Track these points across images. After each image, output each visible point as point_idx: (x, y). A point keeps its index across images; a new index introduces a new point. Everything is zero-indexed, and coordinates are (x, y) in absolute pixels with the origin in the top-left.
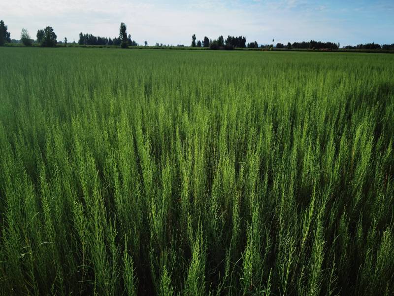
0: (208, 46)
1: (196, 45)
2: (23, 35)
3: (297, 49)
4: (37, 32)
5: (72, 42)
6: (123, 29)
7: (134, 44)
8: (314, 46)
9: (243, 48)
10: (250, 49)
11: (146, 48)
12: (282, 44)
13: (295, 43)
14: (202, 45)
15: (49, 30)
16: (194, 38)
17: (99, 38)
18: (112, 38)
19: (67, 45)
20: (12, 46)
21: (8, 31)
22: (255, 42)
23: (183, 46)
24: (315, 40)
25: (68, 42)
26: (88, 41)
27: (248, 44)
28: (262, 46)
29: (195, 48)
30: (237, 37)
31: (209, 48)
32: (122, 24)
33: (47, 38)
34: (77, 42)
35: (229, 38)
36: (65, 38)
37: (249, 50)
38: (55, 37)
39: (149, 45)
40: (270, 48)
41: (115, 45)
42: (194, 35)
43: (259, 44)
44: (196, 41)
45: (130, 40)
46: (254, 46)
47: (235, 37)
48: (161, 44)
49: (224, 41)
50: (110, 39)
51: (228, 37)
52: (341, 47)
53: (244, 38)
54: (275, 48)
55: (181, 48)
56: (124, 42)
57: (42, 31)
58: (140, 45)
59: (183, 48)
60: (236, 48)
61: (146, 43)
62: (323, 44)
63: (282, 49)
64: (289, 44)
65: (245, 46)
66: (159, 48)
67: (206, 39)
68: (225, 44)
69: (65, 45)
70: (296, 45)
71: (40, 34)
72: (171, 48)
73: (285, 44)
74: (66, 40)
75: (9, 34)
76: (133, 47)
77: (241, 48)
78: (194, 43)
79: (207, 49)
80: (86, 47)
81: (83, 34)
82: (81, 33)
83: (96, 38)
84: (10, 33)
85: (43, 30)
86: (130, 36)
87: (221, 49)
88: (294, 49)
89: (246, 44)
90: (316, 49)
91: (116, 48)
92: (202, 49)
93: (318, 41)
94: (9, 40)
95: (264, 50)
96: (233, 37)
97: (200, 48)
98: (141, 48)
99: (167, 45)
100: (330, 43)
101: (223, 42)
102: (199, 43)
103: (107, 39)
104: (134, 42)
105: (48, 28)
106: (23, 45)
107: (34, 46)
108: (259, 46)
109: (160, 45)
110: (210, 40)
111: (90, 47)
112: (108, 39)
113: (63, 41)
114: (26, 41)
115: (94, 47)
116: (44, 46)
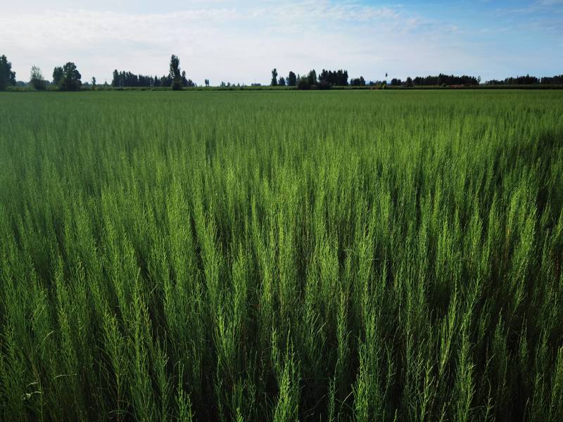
0: (295, 85)
1: (278, 83)
2: (34, 76)
3: (420, 86)
4: (53, 71)
5: (103, 83)
6: (175, 63)
7: (190, 83)
8: (445, 82)
9: (344, 87)
10: (355, 87)
11: (207, 89)
12: (399, 80)
13: (417, 78)
14: (286, 84)
15: (70, 67)
16: (275, 73)
17: (140, 76)
18: (159, 77)
19: (96, 88)
20: (18, 91)
21: (12, 70)
22: (361, 77)
23: (259, 85)
24: (445, 74)
25: (97, 83)
26: (125, 81)
27: (352, 81)
28: (371, 83)
29: (275, 87)
30: (335, 72)
31: (296, 87)
32: (173, 57)
33: (68, 78)
34: (110, 83)
35: (325, 73)
36: (94, 78)
37: (354, 89)
38: (79, 76)
39: (211, 85)
40: (381, 86)
41: (163, 86)
42: (275, 70)
43: (367, 81)
44: (278, 78)
45: (184, 78)
46: (359, 83)
47: (333, 72)
48: (229, 84)
49: (318, 76)
50: (156, 78)
51: (321, 72)
52: (482, 82)
53: (346, 73)
54: (389, 85)
55: (257, 88)
56: (177, 81)
57: (60, 69)
58: (198, 85)
59: (259, 87)
60: (334, 87)
61: (207, 82)
62: (457, 78)
63: (399, 87)
64: (409, 79)
65: (347, 84)
66: (226, 89)
67: (292, 75)
68: (318, 81)
69: (93, 88)
70: (418, 80)
71: (58, 73)
72: (243, 89)
73: (404, 79)
74: (95, 81)
75: (13, 75)
76: (189, 88)
77: (341, 87)
78: (274, 81)
79: (294, 89)
80: (122, 90)
81: (119, 71)
82: (116, 71)
83: (136, 77)
84: (15, 73)
85: (62, 67)
86: (184, 73)
87: (314, 89)
88: (416, 87)
89: (349, 81)
90: (448, 86)
91: (165, 90)
92: (286, 89)
93: (450, 75)
94: (14, 82)
95: (374, 89)
96: (330, 72)
97: (284, 87)
98: (201, 89)
99: (236, 85)
100: (467, 77)
101: (316, 78)
102: (282, 80)
103: (152, 79)
104: (190, 82)
105: (69, 64)
106: (32, 88)
107: (49, 90)
108: (366, 83)
109: (226, 85)
110: (297, 77)
111: (127, 90)
112: (154, 77)
113: (90, 82)
114: (38, 83)
115: (134, 89)
116: (62, 90)
